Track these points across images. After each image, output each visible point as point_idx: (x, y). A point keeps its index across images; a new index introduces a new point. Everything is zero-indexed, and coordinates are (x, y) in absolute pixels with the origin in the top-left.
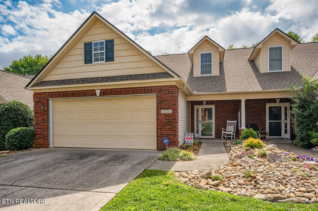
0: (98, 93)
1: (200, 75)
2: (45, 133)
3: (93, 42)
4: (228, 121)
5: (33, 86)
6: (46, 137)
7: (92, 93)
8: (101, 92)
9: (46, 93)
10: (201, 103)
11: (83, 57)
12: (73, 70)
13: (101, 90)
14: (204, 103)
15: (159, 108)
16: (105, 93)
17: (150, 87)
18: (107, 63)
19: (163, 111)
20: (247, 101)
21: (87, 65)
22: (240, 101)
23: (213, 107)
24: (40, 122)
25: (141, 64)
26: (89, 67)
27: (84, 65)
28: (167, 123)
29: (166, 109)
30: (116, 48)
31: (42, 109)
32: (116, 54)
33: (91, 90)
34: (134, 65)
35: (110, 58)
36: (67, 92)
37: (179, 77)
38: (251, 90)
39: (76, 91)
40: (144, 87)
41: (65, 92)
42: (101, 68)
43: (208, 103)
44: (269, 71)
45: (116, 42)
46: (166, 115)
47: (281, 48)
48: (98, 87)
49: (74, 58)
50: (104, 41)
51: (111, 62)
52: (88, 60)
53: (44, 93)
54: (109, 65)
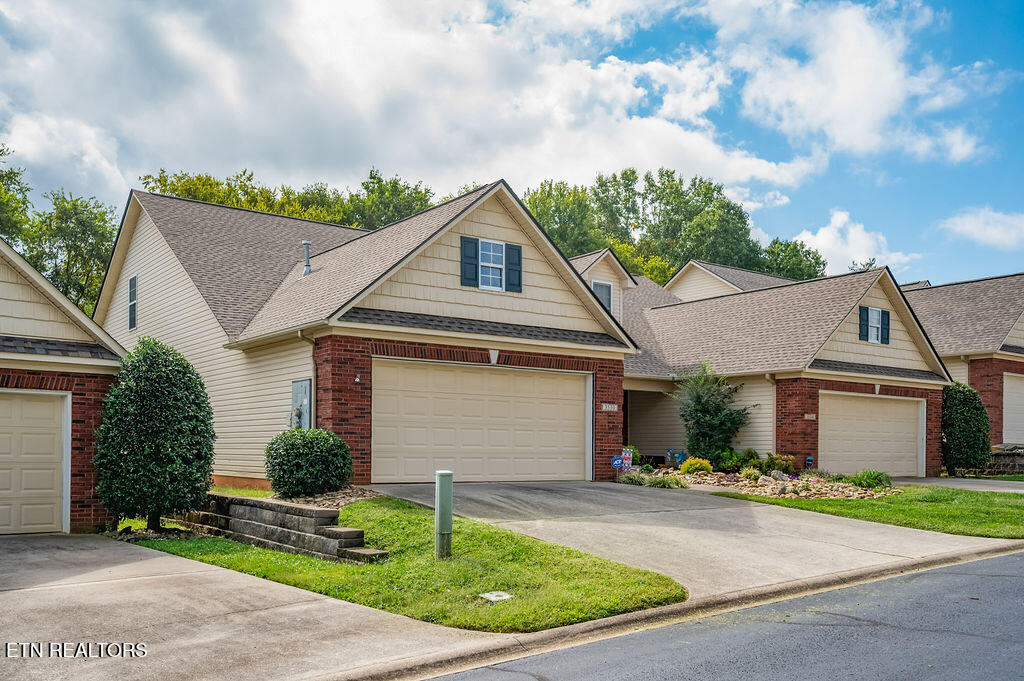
0: (494, 356)
3: (480, 240)
5: (344, 318)
6: (366, 456)
7: (482, 357)
8: (499, 356)
9: (370, 340)
11: (456, 269)
12: (432, 293)
13: (501, 351)
15: (596, 401)
16: (508, 359)
17: (586, 358)
18: (509, 293)
19: (605, 407)
21: (464, 288)
24: (349, 415)
25: (567, 310)
26: (469, 295)
27: (460, 287)
28: (610, 429)
29: (610, 403)
30: (526, 265)
31: (357, 380)
32: (526, 278)
33: (479, 349)
34: (556, 309)
35: (514, 284)
36: (426, 344)
37: (636, 347)
40: (578, 357)
41: (420, 344)
42: (496, 301)
45: (527, 253)
46: (609, 414)
48: (495, 344)
49: (439, 265)
50: (503, 244)
51: (516, 294)
52: (468, 278)
53: (364, 339)
54: (511, 300)
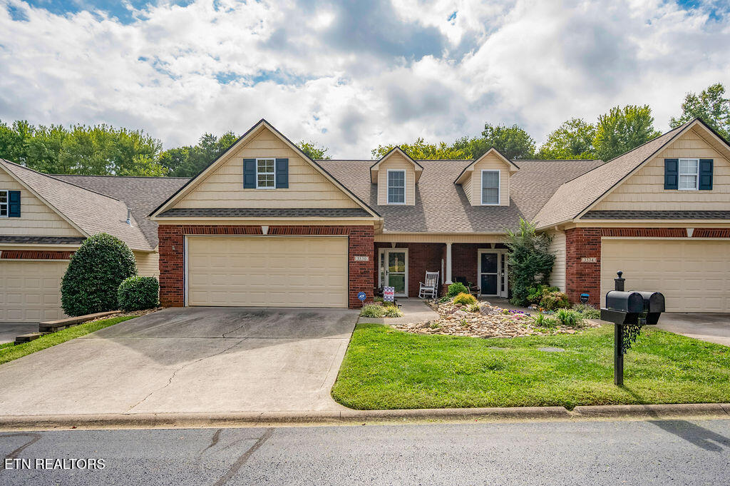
0: (265, 230)
1: (387, 203)
2: (179, 285)
3: (257, 159)
4: (427, 273)
5: (161, 215)
6: (180, 291)
7: (257, 230)
8: (269, 229)
9: (181, 226)
10: (389, 245)
11: (241, 179)
12: (223, 196)
13: (270, 226)
14: (394, 246)
15: (351, 255)
16: (274, 231)
17: (340, 226)
18: (278, 189)
19: (357, 258)
20: (454, 245)
21: (246, 190)
23: (406, 251)
24: (169, 269)
25: (328, 196)
26: (250, 193)
27: (243, 190)
28: (362, 273)
29: (361, 255)
30: (291, 170)
31: (174, 249)
32: (291, 179)
33: (254, 226)
34: (318, 196)
35: (283, 183)
36: (217, 226)
37: (380, 216)
38: (460, 231)
39: (230, 226)
40: (332, 226)
41: (213, 226)
42: (270, 196)
43: (399, 245)
44: (482, 204)
45: (292, 162)
46: (361, 263)
47: (497, 173)
48: (265, 223)
49: (227, 179)
50: (274, 159)
51: (284, 190)
52: (249, 183)
53: (178, 226)
54: (282, 193)
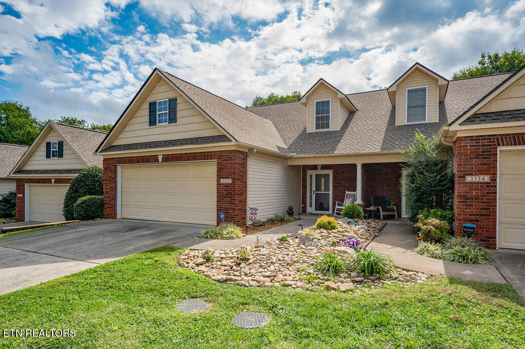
0: (160, 158)
1: (315, 130)
2: (113, 202)
3: (157, 101)
4: (347, 192)
5: (102, 151)
6: (114, 207)
7: (155, 159)
8: (163, 158)
9: (114, 158)
10: (315, 167)
11: (147, 119)
12: (138, 133)
13: (163, 155)
14: (319, 168)
15: (219, 177)
16: (168, 159)
18: (170, 124)
19: (222, 181)
21: (151, 127)
22: (355, 166)
23: (330, 172)
24: (108, 190)
25: (202, 126)
26: (153, 130)
27: (149, 127)
28: (226, 195)
29: (225, 178)
30: (179, 107)
31: (110, 176)
32: (179, 114)
33: (154, 156)
34: (196, 127)
35: (173, 119)
36: (133, 157)
37: (237, 140)
38: (367, 151)
39: (140, 157)
40: (205, 152)
41: (131, 157)
42: (164, 130)
43: (324, 167)
44: (406, 123)
45: (179, 101)
46: (225, 185)
47: (424, 90)
48: (160, 152)
49: (140, 120)
50: (167, 100)
51: (174, 124)
52: (152, 122)
53: (113, 158)
54: (172, 128)
